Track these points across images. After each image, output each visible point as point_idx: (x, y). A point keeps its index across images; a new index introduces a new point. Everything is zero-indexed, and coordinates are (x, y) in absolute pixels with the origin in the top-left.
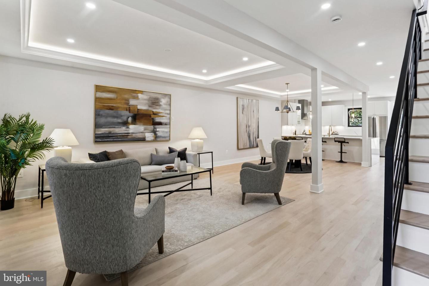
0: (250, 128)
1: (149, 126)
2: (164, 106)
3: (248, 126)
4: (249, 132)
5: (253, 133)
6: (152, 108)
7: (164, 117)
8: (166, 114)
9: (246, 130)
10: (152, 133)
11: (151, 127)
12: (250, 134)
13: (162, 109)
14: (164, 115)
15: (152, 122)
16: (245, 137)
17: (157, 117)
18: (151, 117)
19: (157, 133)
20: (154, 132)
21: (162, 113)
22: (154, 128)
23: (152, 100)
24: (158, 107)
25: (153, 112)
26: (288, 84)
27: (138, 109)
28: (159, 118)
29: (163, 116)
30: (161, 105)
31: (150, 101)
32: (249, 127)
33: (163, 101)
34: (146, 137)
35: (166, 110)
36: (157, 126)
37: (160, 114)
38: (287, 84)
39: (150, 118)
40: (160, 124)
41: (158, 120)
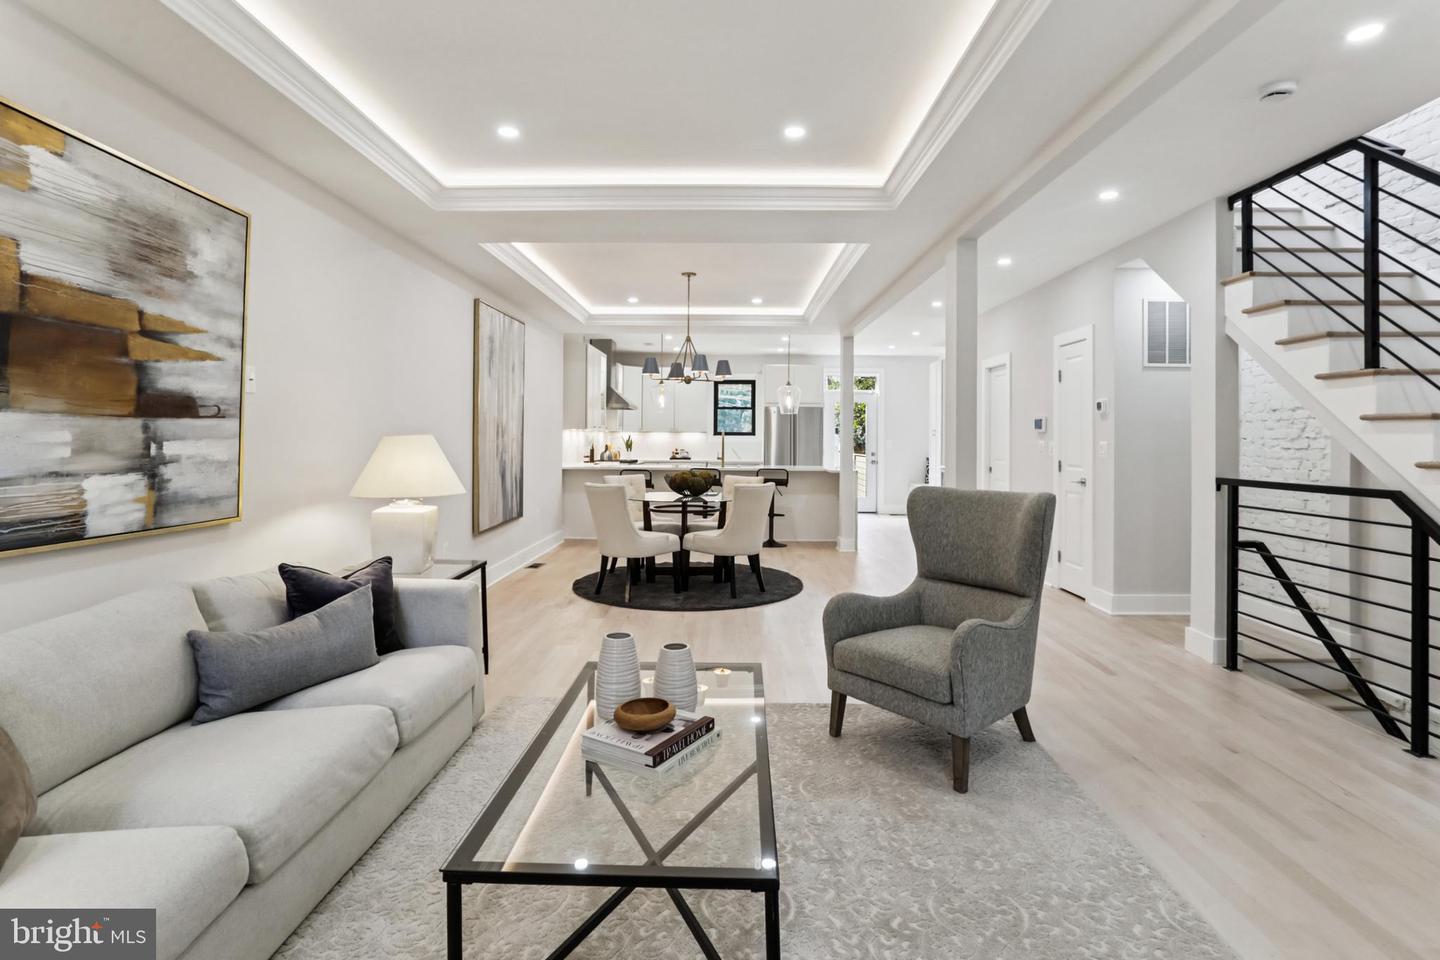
0: (506, 438)
1: (114, 423)
2: (209, 285)
3: (500, 430)
4: (504, 457)
5: (511, 459)
6: (135, 285)
7: (208, 363)
8: (219, 339)
9: (497, 449)
10: (132, 477)
11: (132, 429)
12: (505, 462)
13: (196, 305)
14: (209, 348)
15: (132, 392)
16: (495, 479)
17: (170, 357)
18: (125, 352)
19: (167, 471)
20: (149, 466)
21: (197, 331)
22: (151, 438)
23: (135, 227)
24: (169, 284)
25: (141, 314)
26: (692, 278)
27: (24, 277)
28: (182, 365)
29: (203, 356)
30: (191, 275)
31: (126, 234)
32: (502, 435)
33: (208, 251)
34: (89, 508)
35: (218, 314)
36: (165, 425)
37: (185, 341)
38: (689, 275)
39: (124, 360)
40: (184, 406)
41: (171, 377)
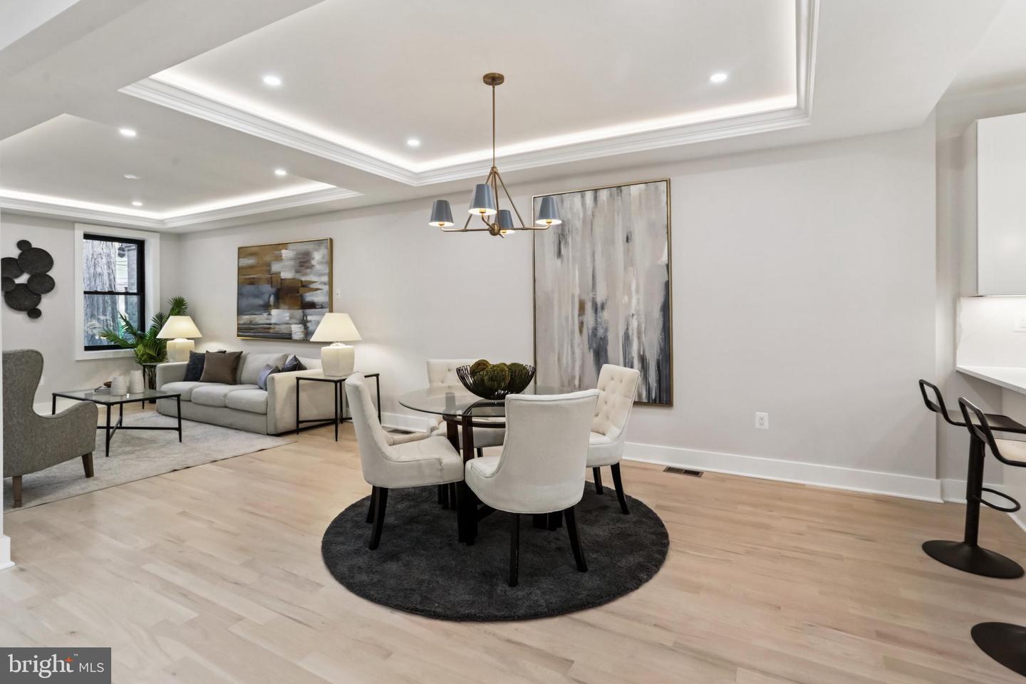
0: (605, 315)
1: (297, 311)
2: (318, 267)
3: (589, 307)
4: (600, 332)
5: (627, 337)
6: (300, 274)
7: (319, 291)
8: (321, 283)
9: (581, 324)
10: (300, 325)
11: (299, 313)
12: (604, 340)
13: (315, 275)
14: (319, 286)
15: (300, 303)
16: (573, 353)
17: (309, 291)
18: (298, 293)
19: (309, 324)
20: (304, 322)
21: (314, 282)
22: (305, 315)
23: (299, 258)
24: (308, 271)
25: (301, 281)
27: (282, 279)
28: (311, 293)
29: (317, 289)
30: (313, 266)
31: (297, 261)
32: (596, 311)
33: (318, 256)
34: (293, 332)
35: (321, 275)
36: (308, 311)
37: (313, 286)
39: (298, 295)
40: (312, 305)
41: (310, 297)
